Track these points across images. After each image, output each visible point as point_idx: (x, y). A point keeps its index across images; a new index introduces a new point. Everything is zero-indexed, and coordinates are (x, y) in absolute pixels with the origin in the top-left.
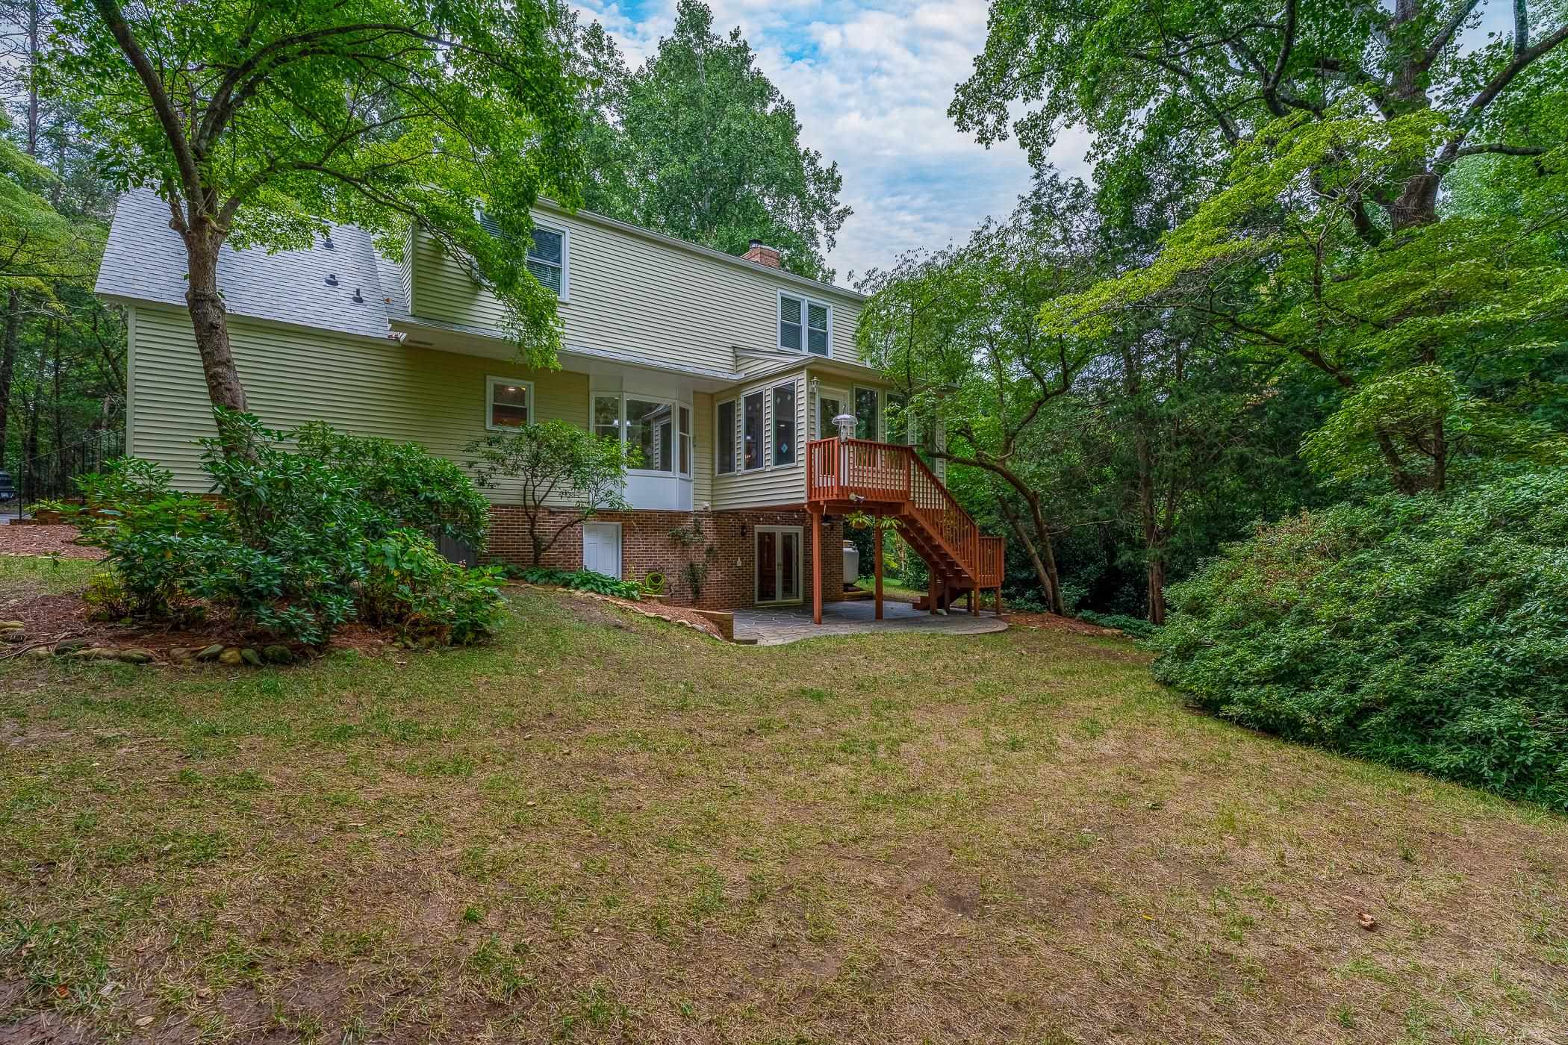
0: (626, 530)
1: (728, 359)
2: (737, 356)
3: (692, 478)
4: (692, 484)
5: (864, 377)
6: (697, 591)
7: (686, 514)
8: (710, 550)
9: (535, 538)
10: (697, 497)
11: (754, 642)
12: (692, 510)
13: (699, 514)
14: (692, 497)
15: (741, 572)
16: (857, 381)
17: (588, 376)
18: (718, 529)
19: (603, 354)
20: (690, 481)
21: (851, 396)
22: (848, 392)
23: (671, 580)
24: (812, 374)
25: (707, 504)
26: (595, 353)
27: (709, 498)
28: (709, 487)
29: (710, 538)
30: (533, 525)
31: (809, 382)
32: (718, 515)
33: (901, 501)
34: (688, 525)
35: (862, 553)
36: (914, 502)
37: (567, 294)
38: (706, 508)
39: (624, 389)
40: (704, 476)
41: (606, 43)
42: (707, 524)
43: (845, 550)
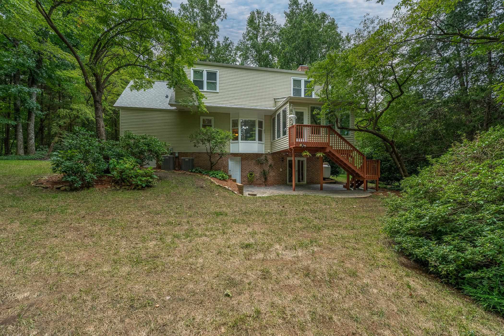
0: (242, 160)
1: (272, 103)
2: (275, 102)
3: (264, 143)
4: (264, 145)
5: (314, 102)
6: (266, 179)
7: (262, 154)
8: (271, 165)
9: (211, 162)
10: (266, 149)
11: (256, 195)
12: (264, 153)
13: (266, 154)
14: (264, 148)
15: (282, 173)
16: (311, 104)
17: (230, 114)
18: (273, 159)
19: (229, 106)
20: (263, 144)
21: (308, 110)
22: (307, 108)
23: (257, 175)
24: (291, 103)
25: (269, 151)
26: (227, 106)
27: (270, 149)
28: (270, 146)
29: (270, 162)
30: (210, 158)
31: (290, 106)
32: (273, 154)
33: (325, 146)
34: (263, 157)
35: (332, 167)
36: (332, 146)
37: (218, 90)
38: (269, 152)
39: (239, 116)
40: (268, 142)
41: (271, 18)
42: (269, 157)
43: (324, 166)
